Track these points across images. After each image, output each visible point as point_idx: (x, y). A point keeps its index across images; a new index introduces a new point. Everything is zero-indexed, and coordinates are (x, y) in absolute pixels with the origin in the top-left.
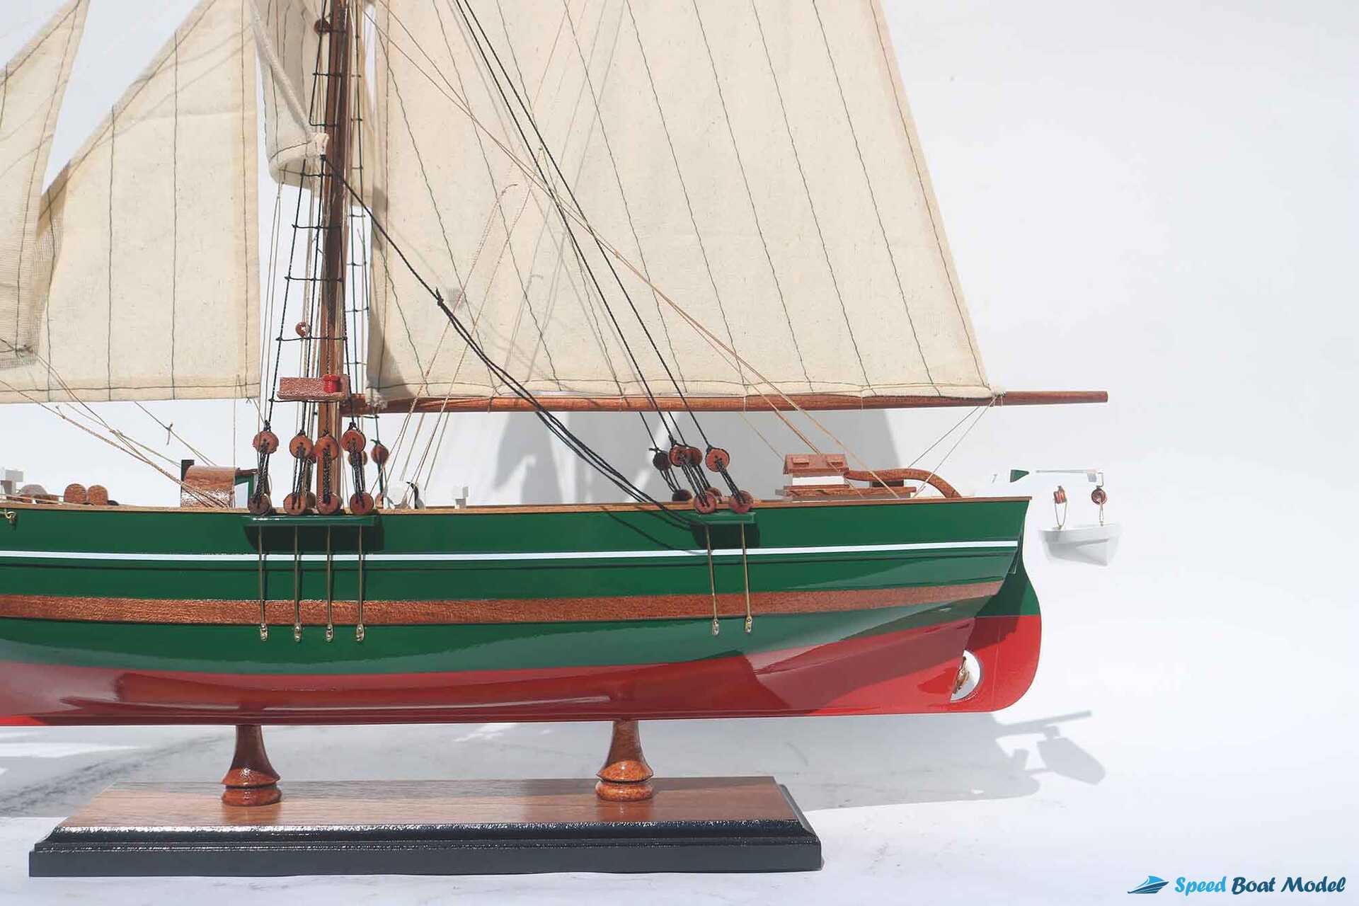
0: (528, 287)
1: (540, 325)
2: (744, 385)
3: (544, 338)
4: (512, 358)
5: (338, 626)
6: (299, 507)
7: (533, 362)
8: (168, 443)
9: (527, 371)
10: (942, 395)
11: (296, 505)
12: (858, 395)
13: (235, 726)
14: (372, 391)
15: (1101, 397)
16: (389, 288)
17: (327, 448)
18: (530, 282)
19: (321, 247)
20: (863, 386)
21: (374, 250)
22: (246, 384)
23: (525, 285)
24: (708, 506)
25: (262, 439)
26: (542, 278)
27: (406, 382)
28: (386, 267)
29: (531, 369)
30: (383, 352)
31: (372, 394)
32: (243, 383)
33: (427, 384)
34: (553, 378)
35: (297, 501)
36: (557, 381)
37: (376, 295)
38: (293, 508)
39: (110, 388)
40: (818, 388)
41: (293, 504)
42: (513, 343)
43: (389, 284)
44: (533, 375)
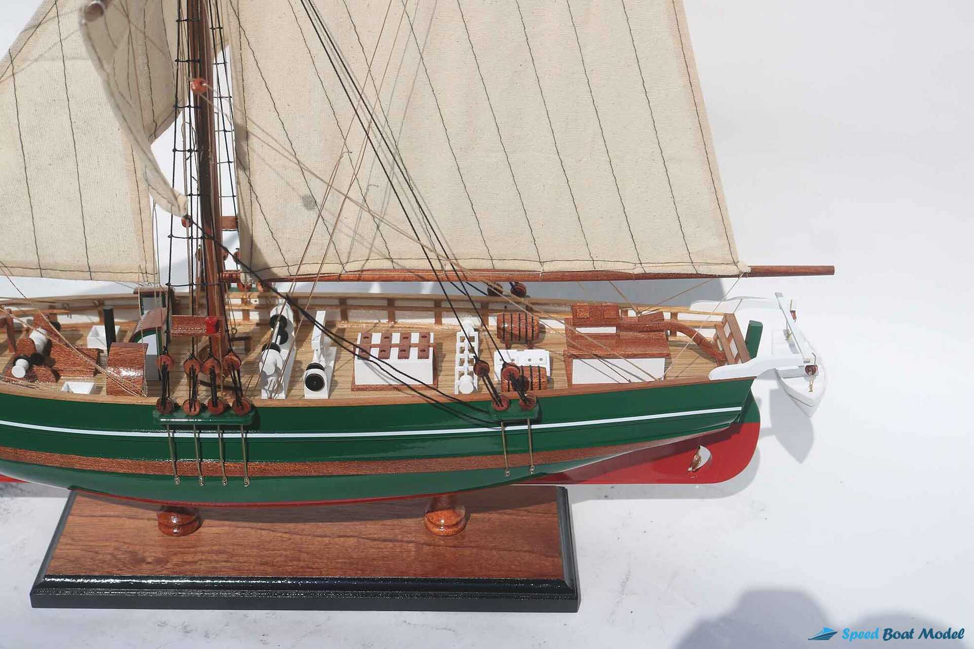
0: (366, 193)
2: (541, 262)
3: (380, 228)
4: (356, 243)
5: (230, 478)
6: (195, 410)
7: (372, 245)
9: (368, 251)
10: (699, 272)
11: (193, 409)
12: (631, 272)
14: (245, 276)
15: (829, 271)
16: (254, 199)
17: (212, 368)
18: (368, 189)
19: (195, 174)
20: (635, 264)
21: (239, 170)
22: (147, 273)
23: (364, 191)
24: (502, 406)
25: (162, 361)
26: (378, 186)
27: (271, 266)
28: (250, 183)
29: (371, 249)
30: (252, 245)
31: (246, 277)
32: (144, 271)
33: (288, 266)
34: (389, 257)
35: (193, 407)
36: (391, 259)
37: (243, 205)
38: (190, 411)
39: (40, 269)
40: (600, 266)
41: (191, 408)
42: (355, 232)
43: (253, 195)
44: (372, 254)
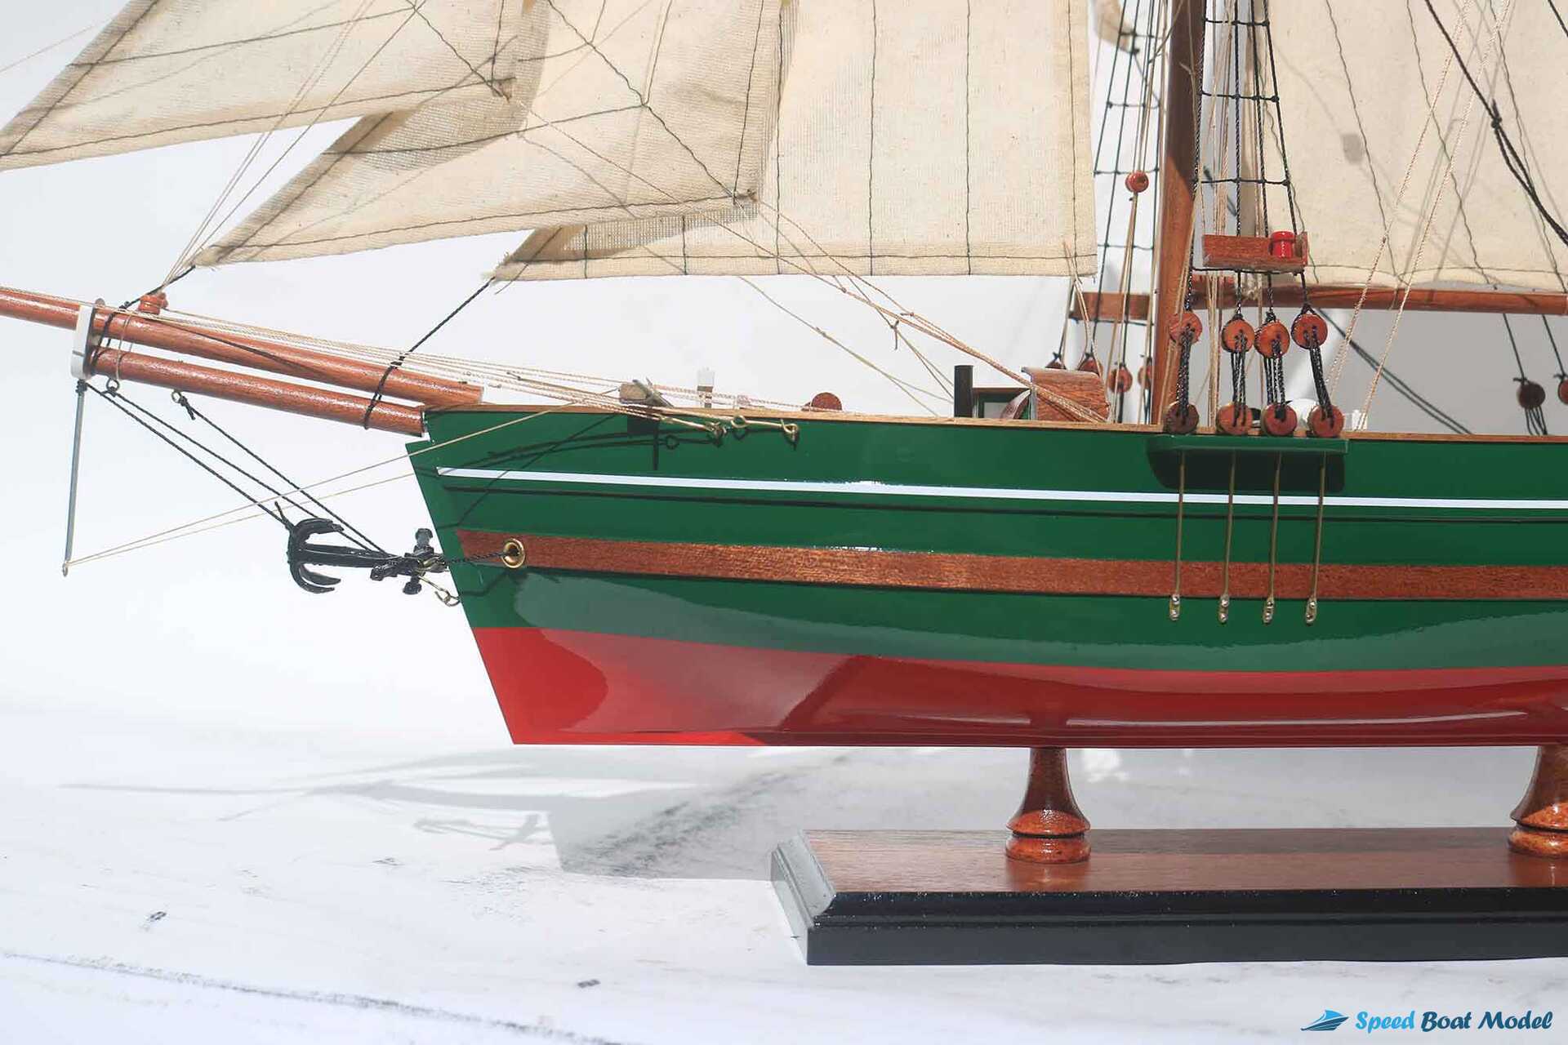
0: (1447, 136)
1: (1460, 190)
3: (1464, 208)
4: (1421, 235)
5: (1283, 600)
7: (1448, 242)
8: (896, 348)
11: (1240, 421)
13: (1029, 749)
17: (1276, 339)
18: (1450, 128)
22: (1076, 256)
23: (1444, 133)
25: (1184, 322)
26: (1467, 123)
29: (1444, 253)
32: (1073, 254)
33: (1314, 266)
34: (1473, 266)
36: (1479, 270)
38: (1235, 425)
39: (871, 257)
41: (1236, 418)
42: (1422, 215)
44: (1447, 261)
